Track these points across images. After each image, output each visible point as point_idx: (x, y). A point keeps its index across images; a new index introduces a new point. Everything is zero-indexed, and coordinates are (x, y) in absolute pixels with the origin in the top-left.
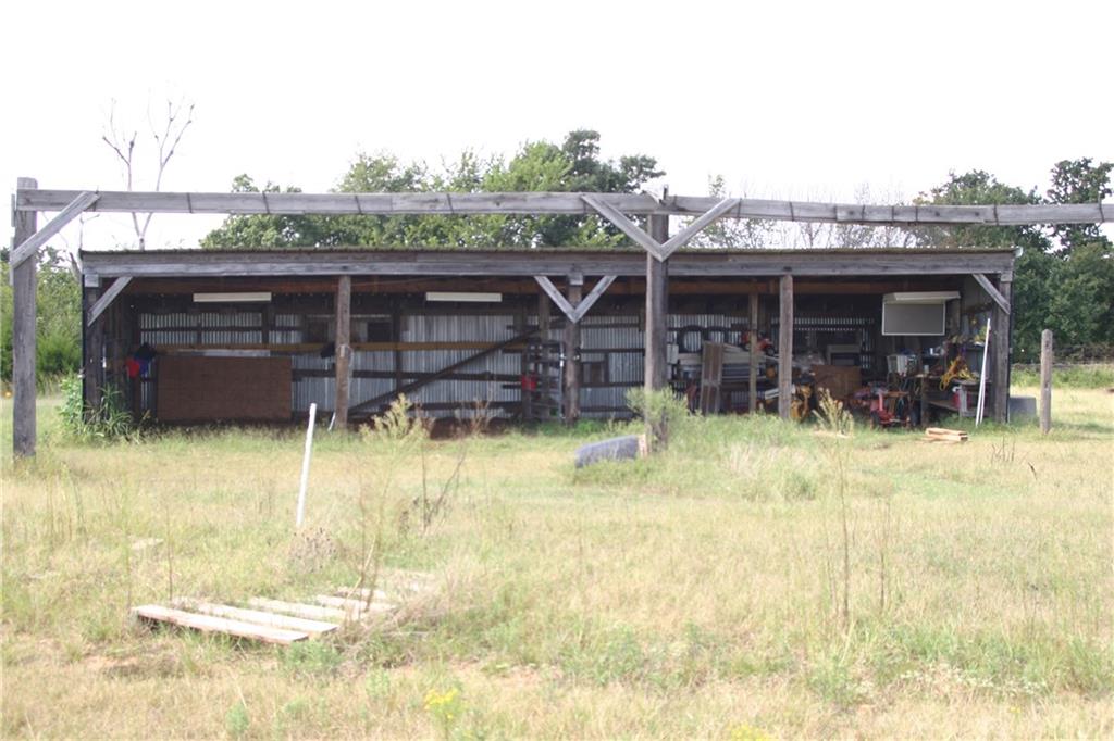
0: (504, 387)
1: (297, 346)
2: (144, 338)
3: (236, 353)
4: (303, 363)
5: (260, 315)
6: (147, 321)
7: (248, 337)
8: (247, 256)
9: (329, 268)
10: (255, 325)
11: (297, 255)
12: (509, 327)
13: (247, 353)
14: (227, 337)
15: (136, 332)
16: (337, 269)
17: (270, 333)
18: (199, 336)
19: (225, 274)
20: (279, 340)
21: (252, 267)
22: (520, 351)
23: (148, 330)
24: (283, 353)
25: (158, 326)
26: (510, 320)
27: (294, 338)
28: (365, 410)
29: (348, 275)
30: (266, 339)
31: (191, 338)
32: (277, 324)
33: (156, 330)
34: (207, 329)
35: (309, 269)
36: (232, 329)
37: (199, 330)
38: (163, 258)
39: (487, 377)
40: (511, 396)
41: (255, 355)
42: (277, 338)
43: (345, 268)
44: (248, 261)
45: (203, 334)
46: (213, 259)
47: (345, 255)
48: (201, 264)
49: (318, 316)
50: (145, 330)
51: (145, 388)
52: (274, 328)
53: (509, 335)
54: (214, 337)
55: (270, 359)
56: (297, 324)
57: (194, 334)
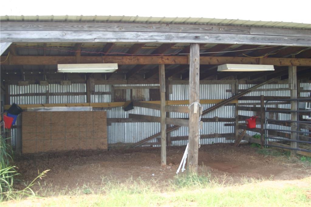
0: (226, 125)
1: (108, 104)
2: (12, 100)
3: (71, 109)
4: (111, 114)
5: (85, 85)
6: (14, 89)
7: (77, 99)
8: (116, 25)
9: (184, 38)
10: (82, 91)
11: (158, 26)
12: (227, 91)
13: (79, 109)
14: (65, 99)
15: (6, 96)
16: (189, 38)
17: (91, 96)
18: (47, 98)
19: (97, 41)
20: (97, 101)
21: (120, 35)
22: (235, 104)
23: (14, 95)
24: (100, 108)
25: (21, 93)
26: (227, 87)
27: (107, 99)
28: (149, 142)
29: (198, 43)
30: (89, 100)
31: (42, 99)
32: (96, 91)
33: (20, 95)
34: (52, 94)
35: (167, 38)
36: (68, 94)
37: (47, 94)
38: (41, 25)
39: (217, 120)
40: (229, 130)
41: (83, 110)
42: (95, 99)
43: (196, 38)
44: (117, 30)
45: (50, 97)
46: (86, 27)
47: (197, 27)
48: (75, 31)
49: (120, 85)
50: (12, 96)
51: (13, 132)
52: (94, 93)
53: (228, 95)
54: (56, 99)
55: (93, 112)
56: (108, 90)
57: (44, 97)
